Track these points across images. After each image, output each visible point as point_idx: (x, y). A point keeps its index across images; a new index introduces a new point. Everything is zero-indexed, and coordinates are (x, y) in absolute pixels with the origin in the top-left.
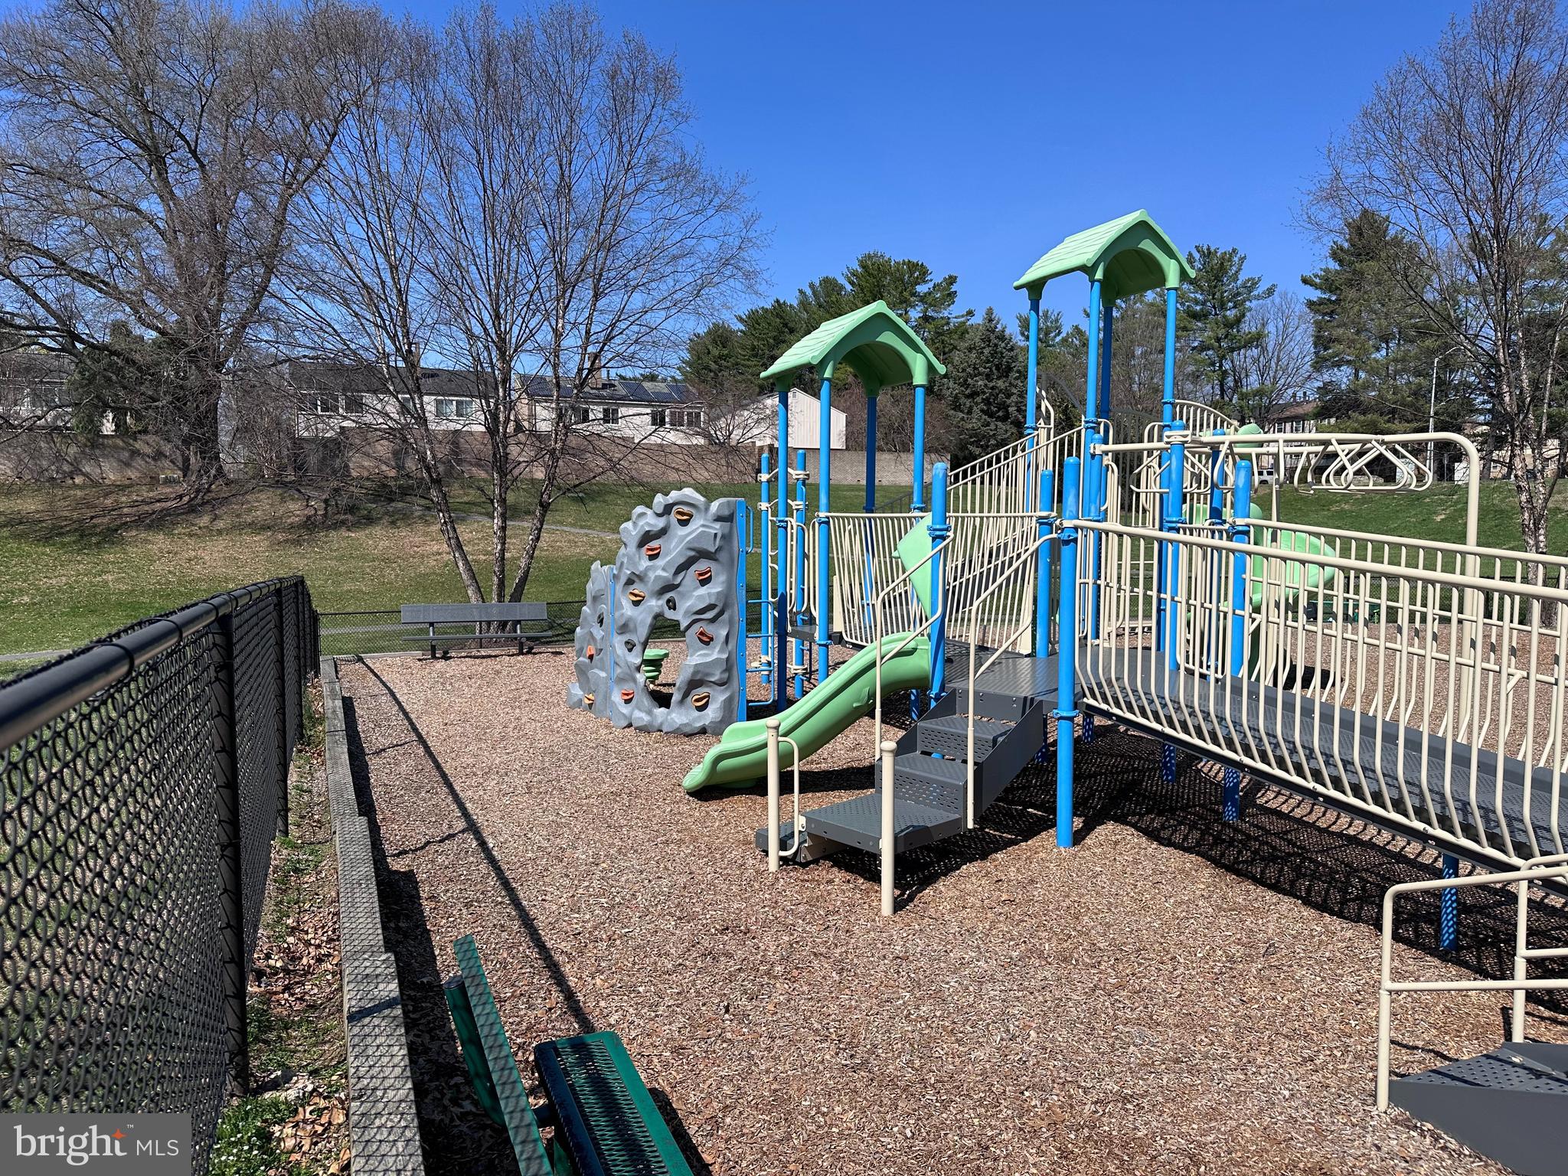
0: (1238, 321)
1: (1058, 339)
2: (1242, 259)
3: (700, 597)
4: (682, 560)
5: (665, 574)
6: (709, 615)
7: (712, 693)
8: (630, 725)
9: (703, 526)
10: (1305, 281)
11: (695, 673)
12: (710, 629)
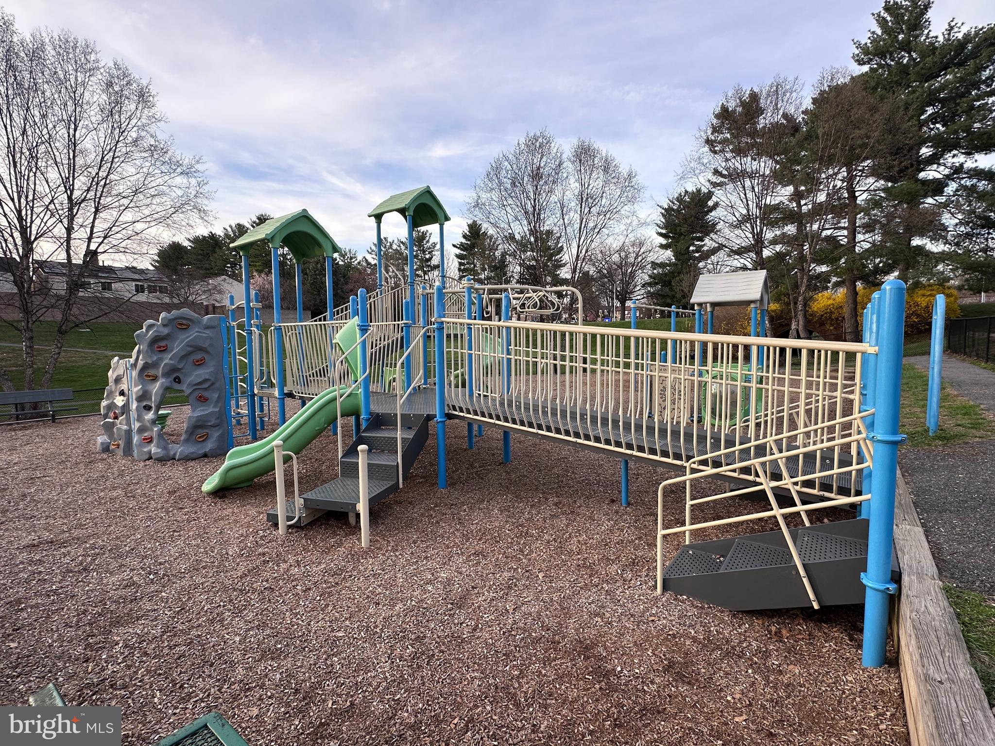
0: (430, 259)
1: (356, 262)
2: (431, 234)
3: (199, 375)
4: (183, 353)
5: (171, 362)
6: (206, 386)
7: (209, 432)
8: (150, 458)
9: (197, 332)
10: (454, 246)
11: (197, 421)
12: (206, 394)
